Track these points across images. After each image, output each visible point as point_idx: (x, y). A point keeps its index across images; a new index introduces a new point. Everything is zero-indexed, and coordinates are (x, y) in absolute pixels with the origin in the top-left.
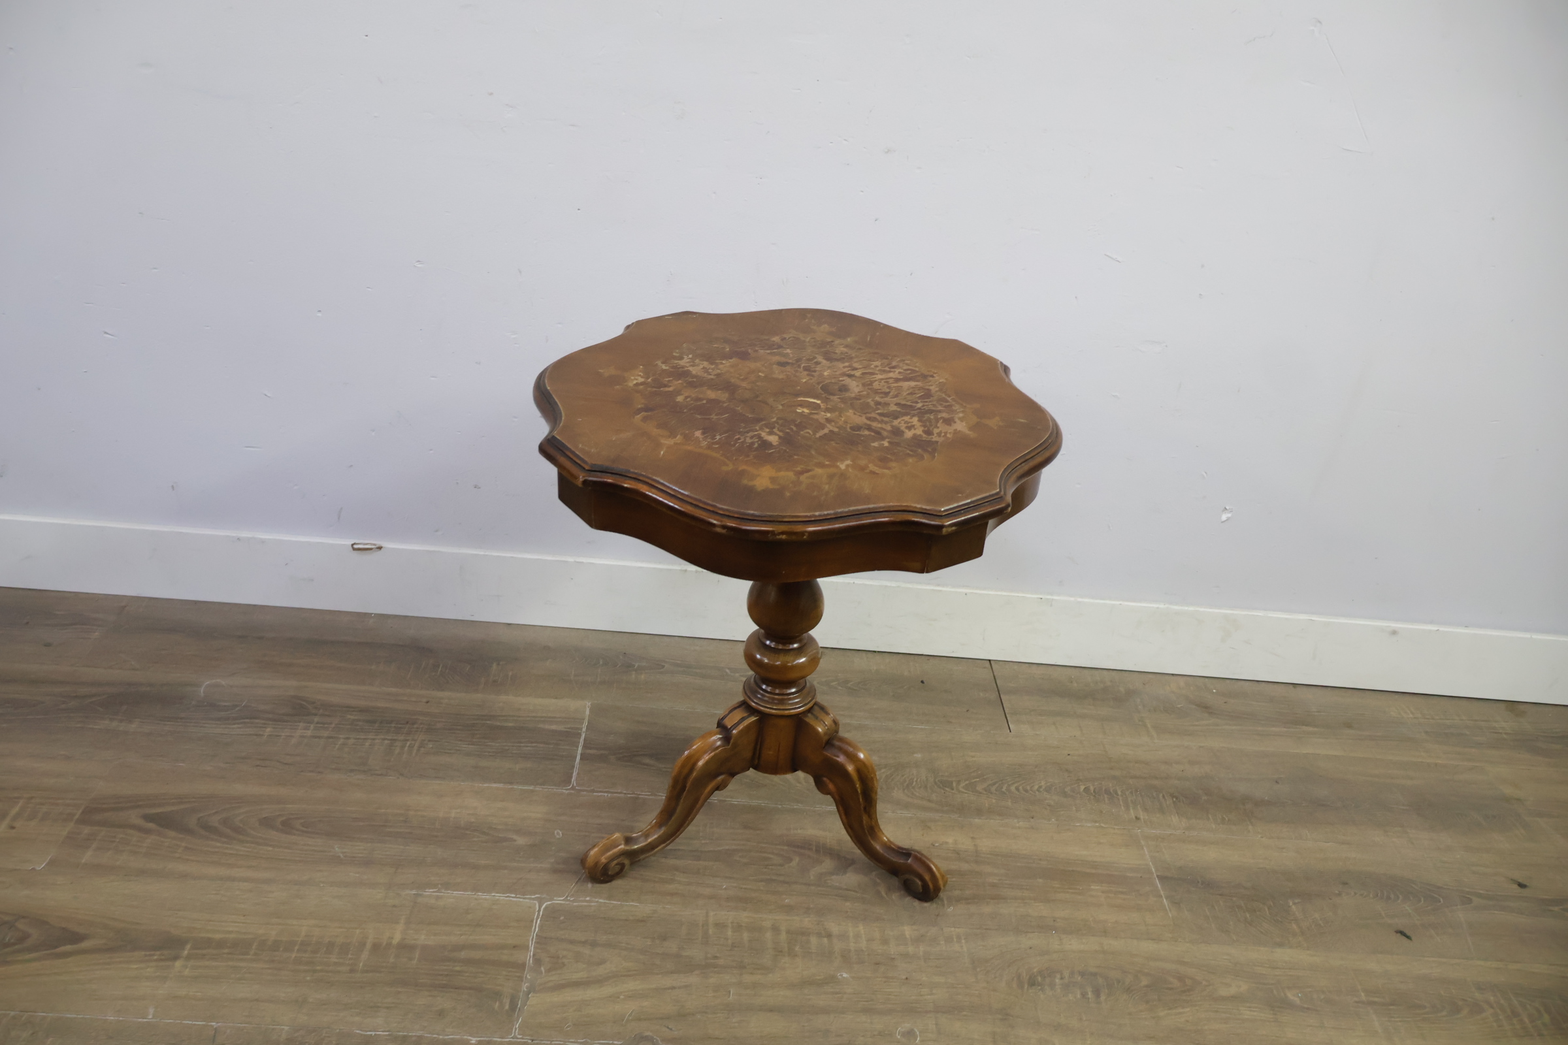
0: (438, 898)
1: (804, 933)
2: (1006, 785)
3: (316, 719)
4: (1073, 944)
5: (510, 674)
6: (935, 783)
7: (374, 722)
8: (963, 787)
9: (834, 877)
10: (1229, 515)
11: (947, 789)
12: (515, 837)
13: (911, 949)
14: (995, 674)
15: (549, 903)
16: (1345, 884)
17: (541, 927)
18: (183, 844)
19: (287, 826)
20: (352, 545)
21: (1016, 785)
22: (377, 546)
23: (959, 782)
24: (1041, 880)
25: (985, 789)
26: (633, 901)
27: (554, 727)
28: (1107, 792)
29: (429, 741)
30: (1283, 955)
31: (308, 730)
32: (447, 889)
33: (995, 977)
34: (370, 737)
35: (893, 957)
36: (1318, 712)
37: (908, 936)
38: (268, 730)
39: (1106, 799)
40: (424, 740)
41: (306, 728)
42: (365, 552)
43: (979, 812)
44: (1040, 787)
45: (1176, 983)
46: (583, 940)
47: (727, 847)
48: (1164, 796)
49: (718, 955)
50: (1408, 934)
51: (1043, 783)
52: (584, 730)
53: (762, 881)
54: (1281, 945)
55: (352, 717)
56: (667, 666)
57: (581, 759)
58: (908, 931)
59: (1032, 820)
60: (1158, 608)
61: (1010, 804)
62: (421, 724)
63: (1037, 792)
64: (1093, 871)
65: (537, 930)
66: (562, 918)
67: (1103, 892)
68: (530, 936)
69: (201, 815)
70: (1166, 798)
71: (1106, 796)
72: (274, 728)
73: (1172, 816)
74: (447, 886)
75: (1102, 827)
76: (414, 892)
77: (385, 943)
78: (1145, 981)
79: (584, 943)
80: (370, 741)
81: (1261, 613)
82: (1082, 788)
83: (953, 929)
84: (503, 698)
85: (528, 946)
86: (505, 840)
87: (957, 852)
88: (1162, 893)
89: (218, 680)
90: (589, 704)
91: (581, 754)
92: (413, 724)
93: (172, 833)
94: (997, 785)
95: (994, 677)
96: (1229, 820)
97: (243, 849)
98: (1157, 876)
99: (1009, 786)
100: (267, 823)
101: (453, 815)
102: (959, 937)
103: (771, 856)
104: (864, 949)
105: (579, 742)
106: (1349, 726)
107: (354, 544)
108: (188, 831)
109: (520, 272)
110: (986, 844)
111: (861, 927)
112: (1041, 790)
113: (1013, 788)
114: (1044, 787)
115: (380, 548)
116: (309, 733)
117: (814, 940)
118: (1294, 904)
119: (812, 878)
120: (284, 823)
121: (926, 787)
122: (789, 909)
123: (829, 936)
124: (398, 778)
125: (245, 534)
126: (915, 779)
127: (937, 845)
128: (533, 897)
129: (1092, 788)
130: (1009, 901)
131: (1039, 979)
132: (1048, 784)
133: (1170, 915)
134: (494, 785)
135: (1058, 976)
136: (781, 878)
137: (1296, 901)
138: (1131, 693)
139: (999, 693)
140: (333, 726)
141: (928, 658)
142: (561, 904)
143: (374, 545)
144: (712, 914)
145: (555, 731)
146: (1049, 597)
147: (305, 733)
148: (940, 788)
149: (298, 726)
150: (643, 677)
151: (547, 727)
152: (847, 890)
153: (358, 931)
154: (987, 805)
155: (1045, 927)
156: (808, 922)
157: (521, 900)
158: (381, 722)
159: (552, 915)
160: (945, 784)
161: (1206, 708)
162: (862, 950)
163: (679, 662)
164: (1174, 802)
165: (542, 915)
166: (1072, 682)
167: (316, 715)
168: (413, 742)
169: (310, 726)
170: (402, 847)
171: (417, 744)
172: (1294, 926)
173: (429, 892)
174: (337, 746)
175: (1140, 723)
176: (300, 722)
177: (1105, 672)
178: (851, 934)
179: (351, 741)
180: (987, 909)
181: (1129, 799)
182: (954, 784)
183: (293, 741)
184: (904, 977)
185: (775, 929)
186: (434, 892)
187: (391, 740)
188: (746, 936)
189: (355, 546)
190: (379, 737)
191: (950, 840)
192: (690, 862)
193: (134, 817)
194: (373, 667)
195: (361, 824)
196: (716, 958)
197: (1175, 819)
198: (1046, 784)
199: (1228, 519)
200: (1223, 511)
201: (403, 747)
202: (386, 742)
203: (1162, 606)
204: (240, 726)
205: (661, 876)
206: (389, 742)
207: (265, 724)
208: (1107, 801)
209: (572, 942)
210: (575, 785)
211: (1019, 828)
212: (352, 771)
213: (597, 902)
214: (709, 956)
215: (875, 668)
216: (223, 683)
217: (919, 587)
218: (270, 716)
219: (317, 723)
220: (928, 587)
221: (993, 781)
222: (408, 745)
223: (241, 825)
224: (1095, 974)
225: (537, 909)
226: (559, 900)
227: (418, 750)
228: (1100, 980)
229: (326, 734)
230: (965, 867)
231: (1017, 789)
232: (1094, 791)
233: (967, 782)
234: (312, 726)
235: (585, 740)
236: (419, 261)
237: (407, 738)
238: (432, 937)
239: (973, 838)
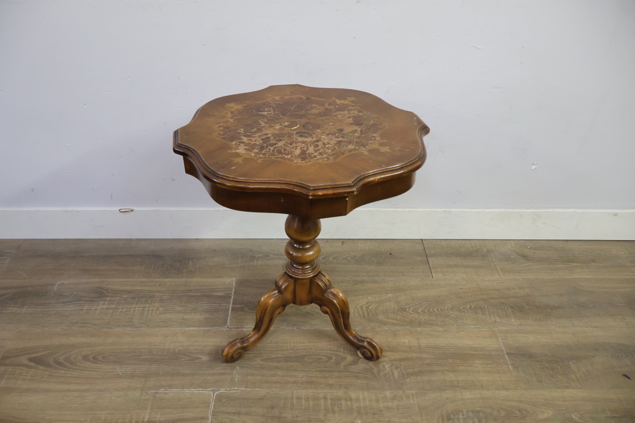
0: (165, 393)
1: (339, 399)
2: (432, 308)
3: (108, 299)
4: (468, 395)
5: (198, 266)
6: (399, 310)
7: (135, 298)
8: (412, 311)
9: (352, 366)
10: (536, 167)
11: (404, 312)
12: (201, 356)
13: (390, 404)
14: (425, 246)
15: (218, 392)
16: (596, 350)
17: (214, 406)
18: (47, 373)
19: (95, 359)
20: (119, 210)
21: (437, 307)
22: (131, 210)
23: (409, 308)
24: (450, 360)
25: (422, 311)
26: (257, 388)
27: (219, 294)
28: (480, 308)
29: (161, 306)
30: (569, 393)
31: (105, 305)
32: (170, 388)
33: (431, 417)
34: (133, 306)
35: (382, 409)
36: (579, 254)
37: (388, 397)
38: (86, 306)
39: (480, 312)
40: (158, 306)
41: (104, 304)
42: (126, 213)
43: (420, 324)
44: (448, 308)
45: (518, 413)
46: (234, 412)
47: (301, 354)
48: (507, 309)
49: (298, 415)
50: (629, 376)
51: (449, 306)
52: (233, 294)
53: (318, 371)
54: (567, 387)
55: (125, 296)
56: (271, 255)
57: (232, 310)
58: (388, 394)
59: (445, 327)
60: (501, 211)
61: (434, 318)
62: (157, 297)
63: (447, 311)
64: (476, 353)
65: (212, 408)
66: (224, 400)
67: (481, 364)
68: (209, 411)
69: (55, 356)
70: (509, 309)
71: (480, 310)
72: (88, 305)
73: (512, 319)
74: (170, 386)
75: (479, 328)
76: (154, 391)
77: (141, 421)
78: (503, 413)
79: (234, 413)
80: (133, 309)
81: (551, 210)
82: (468, 306)
83: (409, 391)
84: (195, 280)
85: (208, 417)
86: (197, 358)
87: (410, 347)
88: (509, 362)
89: (63, 281)
90: (235, 279)
91: (232, 307)
92: (154, 297)
93: (42, 368)
94: (428, 308)
95: (424, 248)
96: (539, 319)
97: (75, 373)
98: (507, 353)
99: (434, 308)
100: (86, 358)
101: (172, 347)
102: (413, 395)
103: (321, 357)
104: (368, 406)
105: (230, 301)
106: (593, 261)
107: (121, 209)
108: (48, 365)
109: (179, 78)
110: (424, 342)
111: (366, 394)
112: (449, 309)
113: (435, 310)
114: (450, 308)
115: (132, 210)
116: (105, 307)
117: (343, 403)
118: (573, 363)
119: (342, 367)
120: (94, 358)
121: (394, 312)
122: (331, 386)
123: (351, 400)
124: (146, 328)
125: (69, 209)
126: (389, 308)
127: (400, 344)
128: (210, 389)
129: (473, 306)
130: (436, 373)
131: (452, 416)
132: (452, 306)
133: (513, 375)
134: (191, 329)
135: (461, 414)
136: (327, 369)
137: (574, 362)
138: (489, 251)
139: (427, 256)
140: (116, 302)
141: (392, 240)
142: (223, 392)
143: (130, 209)
144: (295, 392)
145: (219, 296)
146: (449, 210)
147: (103, 307)
148: (401, 312)
149: (100, 303)
150: (260, 262)
151: (216, 294)
152: (359, 373)
153: (128, 415)
154: (423, 320)
155: (453, 386)
156: (340, 393)
157: (205, 392)
158: (139, 298)
159: (219, 399)
160: (403, 310)
161: (525, 257)
162: (367, 407)
163: (276, 253)
164: (512, 311)
165: (215, 400)
166: (461, 248)
167: (108, 296)
168: (153, 308)
169: (105, 303)
170: (148, 366)
171: (155, 309)
172: (573, 376)
173: (162, 390)
174: (118, 313)
175: (494, 268)
176: (101, 301)
177: (476, 241)
178: (361, 398)
179: (124, 310)
180: (425, 378)
181: (491, 311)
182: (408, 310)
183: (98, 312)
184: (387, 420)
185: (325, 398)
186: (163, 390)
187: (143, 307)
188: (311, 403)
189: (121, 211)
190: (137, 306)
191: (407, 341)
192: (284, 364)
193: (24, 360)
194: (134, 268)
195: (129, 355)
196: (297, 417)
197: (513, 320)
198: (451, 306)
199: (535, 168)
200: (533, 165)
201: (149, 310)
202: (141, 309)
203: (503, 210)
204: (73, 306)
205: (271, 373)
206: (142, 308)
207: (84, 303)
208: (480, 313)
209: (229, 413)
210: (229, 325)
211: (439, 331)
212: (125, 326)
213: (241, 390)
214: (294, 416)
215: (368, 248)
216: (65, 283)
217: (387, 210)
218: (87, 299)
219: (109, 301)
220: (391, 210)
221: (426, 306)
222: (151, 310)
223: (74, 360)
224: (478, 412)
225: (212, 396)
226: (222, 391)
227: (156, 312)
228: (481, 415)
229: (113, 306)
230: (414, 355)
231: (437, 310)
232: (474, 308)
233: (414, 308)
234: (106, 303)
235: (233, 300)
236: (128, 77)
237: (151, 306)
238: (163, 416)
239: (417, 339)
